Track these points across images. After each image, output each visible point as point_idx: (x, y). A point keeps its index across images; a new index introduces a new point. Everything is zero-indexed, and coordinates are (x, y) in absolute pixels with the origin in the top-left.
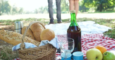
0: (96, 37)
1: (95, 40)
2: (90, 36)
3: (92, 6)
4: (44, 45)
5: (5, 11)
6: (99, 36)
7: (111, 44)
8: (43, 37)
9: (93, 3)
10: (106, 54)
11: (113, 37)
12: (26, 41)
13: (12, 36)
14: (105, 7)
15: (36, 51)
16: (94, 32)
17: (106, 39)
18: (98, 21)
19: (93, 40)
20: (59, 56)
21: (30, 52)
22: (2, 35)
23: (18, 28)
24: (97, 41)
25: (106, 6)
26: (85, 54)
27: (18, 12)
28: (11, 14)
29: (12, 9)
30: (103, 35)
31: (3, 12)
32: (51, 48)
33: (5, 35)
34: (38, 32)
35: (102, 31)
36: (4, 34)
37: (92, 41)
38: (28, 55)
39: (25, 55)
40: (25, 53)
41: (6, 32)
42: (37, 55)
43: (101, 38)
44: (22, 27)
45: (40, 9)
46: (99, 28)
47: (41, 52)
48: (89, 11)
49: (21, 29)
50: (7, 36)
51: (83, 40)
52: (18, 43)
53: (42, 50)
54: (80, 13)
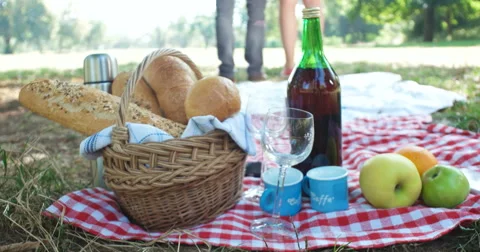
0: (400, 128)
1: (398, 138)
2: (380, 124)
3: (391, 16)
4: (199, 133)
5: (29, 34)
6: (415, 123)
7: (458, 149)
8: (195, 106)
10: (435, 175)
11: (467, 125)
12: (134, 118)
13: (81, 99)
14: (448, 21)
15: (168, 156)
16: (396, 110)
17: (443, 132)
18: (412, 73)
19: (388, 138)
20: (253, 186)
21: (148, 159)
22: (43, 95)
23: (99, 79)
24: (404, 141)
25: (452, 17)
26: (354, 181)
27: (82, 38)
28: (52, 49)
29: (56, 28)
30: (429, 119)
31: (21, 39)
32: (226, 148)
33: (54, 95)
34: (175, 89)
35: (426, 108)
36: (51, 93)
37: (385, 142)
38: (138, 168)
39: (129, 170)
40: (128, 163)
41: (58, 87)
42: (175, 170)
43: (420, 129)
44: (115, 76)
46: (415, 95)
47: (190, 158)
48: (379, 40)
49: (111, 81)
50: (61, 99)
51: (351, 138)
52: (105, 124)
53: (191, 153)
54: (342, 45)
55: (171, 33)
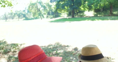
3: (64, 11)
9: (65, 9)
14: (76, 11)
45: (9, 14)
55: (9, 16)
